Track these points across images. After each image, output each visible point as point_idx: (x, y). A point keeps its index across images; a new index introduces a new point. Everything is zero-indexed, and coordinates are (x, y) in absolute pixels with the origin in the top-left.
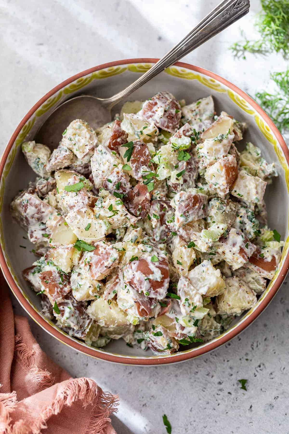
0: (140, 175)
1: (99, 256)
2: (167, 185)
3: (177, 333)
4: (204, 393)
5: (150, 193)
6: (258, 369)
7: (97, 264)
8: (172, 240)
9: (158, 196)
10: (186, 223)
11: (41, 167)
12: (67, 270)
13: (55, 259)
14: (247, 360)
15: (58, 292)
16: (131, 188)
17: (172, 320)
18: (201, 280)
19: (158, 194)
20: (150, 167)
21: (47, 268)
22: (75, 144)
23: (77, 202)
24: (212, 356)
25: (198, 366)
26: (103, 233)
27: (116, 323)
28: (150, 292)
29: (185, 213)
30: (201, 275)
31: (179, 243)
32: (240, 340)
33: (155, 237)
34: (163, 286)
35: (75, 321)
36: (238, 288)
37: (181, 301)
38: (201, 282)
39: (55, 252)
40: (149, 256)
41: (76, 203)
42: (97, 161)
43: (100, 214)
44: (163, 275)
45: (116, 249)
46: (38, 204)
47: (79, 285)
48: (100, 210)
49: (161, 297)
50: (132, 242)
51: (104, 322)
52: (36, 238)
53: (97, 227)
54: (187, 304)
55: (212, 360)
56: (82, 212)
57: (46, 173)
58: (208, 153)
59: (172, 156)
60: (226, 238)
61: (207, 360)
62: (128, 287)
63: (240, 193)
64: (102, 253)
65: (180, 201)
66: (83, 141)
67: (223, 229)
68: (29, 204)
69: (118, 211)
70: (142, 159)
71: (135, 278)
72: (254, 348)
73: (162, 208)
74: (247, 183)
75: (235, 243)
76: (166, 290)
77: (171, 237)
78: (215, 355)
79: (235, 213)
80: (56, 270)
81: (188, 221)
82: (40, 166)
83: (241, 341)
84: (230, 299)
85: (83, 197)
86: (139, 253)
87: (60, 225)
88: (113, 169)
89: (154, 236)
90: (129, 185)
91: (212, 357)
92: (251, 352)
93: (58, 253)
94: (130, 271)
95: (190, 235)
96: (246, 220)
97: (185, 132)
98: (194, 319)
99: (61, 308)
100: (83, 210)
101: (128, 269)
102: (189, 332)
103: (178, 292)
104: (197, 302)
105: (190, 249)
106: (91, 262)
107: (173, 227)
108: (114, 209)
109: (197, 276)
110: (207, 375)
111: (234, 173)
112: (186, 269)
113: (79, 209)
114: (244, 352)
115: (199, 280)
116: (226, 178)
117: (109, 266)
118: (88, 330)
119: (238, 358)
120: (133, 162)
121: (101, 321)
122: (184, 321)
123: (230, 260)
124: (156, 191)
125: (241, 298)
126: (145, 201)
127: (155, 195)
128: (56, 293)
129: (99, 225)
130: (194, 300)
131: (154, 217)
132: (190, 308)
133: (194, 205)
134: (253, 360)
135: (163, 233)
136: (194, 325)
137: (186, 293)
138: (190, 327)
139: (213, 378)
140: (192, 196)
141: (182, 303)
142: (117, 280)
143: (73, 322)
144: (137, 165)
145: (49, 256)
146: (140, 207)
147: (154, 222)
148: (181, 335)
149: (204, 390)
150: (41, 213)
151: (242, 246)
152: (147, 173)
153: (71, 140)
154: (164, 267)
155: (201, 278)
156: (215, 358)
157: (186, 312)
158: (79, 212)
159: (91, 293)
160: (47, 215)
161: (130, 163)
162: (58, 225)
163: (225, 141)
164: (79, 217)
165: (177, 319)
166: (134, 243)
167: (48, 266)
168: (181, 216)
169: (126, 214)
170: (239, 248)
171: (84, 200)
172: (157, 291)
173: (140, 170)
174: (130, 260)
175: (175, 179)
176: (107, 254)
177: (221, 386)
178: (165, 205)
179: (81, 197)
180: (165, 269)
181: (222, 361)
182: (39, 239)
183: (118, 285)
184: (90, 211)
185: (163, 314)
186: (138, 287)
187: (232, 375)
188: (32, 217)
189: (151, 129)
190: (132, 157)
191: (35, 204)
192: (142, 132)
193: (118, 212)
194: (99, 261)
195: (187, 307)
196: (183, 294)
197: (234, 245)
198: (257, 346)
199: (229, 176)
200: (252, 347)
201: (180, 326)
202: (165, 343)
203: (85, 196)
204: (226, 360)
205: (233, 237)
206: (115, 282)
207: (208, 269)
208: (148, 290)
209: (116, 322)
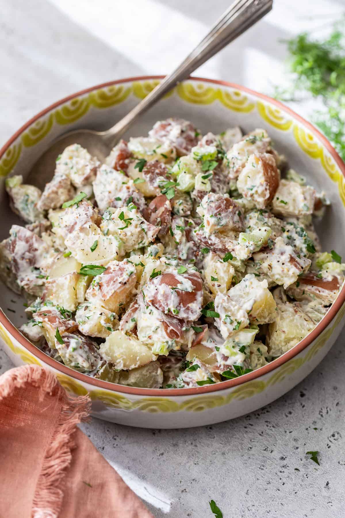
0: (156, 184)
1: (110, 274)
2: (191, 199)
3: (219, 365)
4: (263, 471)
5: (170, 201)
6: (332, 439)
7: (108, 283)
8: (203, 263)
9: (181, 207)
10: (219, 227)
11: (31, 207)
12: (70, 307)
13: (54, 295)
14: (316, 429)
15: (60, 322)
16: (146, 204)
17: (211, 350)
18: (244, 296)
19: (180, 205)
20: (168, 178)
21: (44, 308)
22: (72, 168)
23: (78, 215)
24: (269, 427)
25: (251, 441)
26: (114, 252)
27: (137, 361)
28: (180, 310)
29: (216, 215)
30: (243, 291)
31: (212, 259)
32: (303, 406)
33: (180, 256)
34: (196, 300)
35: (85, 356)
36: (293, 313)
37: (220, 319)
38: (244, 298)
39: (54, 285)
40: (175, 270)
41: (77, 217)
42: (101, 182)
43: (108, 230)
44: (195, 287)
45: (132, 263)
46: (29, 237)
47: (86, 318)
48: (109, 223)
49: (195, 315)
50: (152, 256)
51: (122, 362)
52: (28, 280)
53: (106, 244)
54: (228, 321)
55: (270, 432)
56: (86, 228)
57: (37, 216)
58: (239, 153)
59: (195, 166)
60: (272, 249)
61: (262, 433)
62: (151, 307)
63: (283, 200)
64: (114, 271)
65: (209, 201)
66: (82, 162)
67: (266, 230)
68: (17, 239)
69: (131, 219)
70: (157, 171)
71: (159, 294)
72: (324, 415)
73: (186, 223)
74: (292, 189)
75: (283, 251)
76: (200, 306)
77: (201, 258)
78: (273, 427)
79: (280, 228)
80: (56, 310)
81: (221, 224)
82: (29, 206)
83: (305, 408)
84: (284, 324)
85: (87, 208)
86: (161, 265)
87: (58, 259)
88: (122, 187)
89: (179, 254)
90: (143, 201)
91: (269, 429)
92: (320, 419)
93: (58, 284)
94: (152, 287)
95: (225, 243)
96: (295, 236)
97: (208, 143)
98: (239, 346)
99: (66, 339)
100: (87, 226)
101: (149, 286)
102: (235, 363)
103: (216, 309)
104: (241, 317)
105: (226, 264)
106: (100, 282)
107: (203, 235)
108: (126, 218)
109: (239, 293)
110: (265, 450)
111: (273, 174)
112: (224, 286)
113: (82, 225)
114: (311, 421)
115: (242, 297)
116: (264, 174)
117: (124, 282)
118: (102, 371)
119: (304, 427)
120: (147, 173)
121: (118, 361)
122: (227, 348)
123: (279, 275)
124: (177, 201)
125: (299, 324)
126: (165, 213)
127: (177, 206)
128: (57, 323)
129: (109, 240)
130: (236, 317)
131: (178, 228)
132: (232, 325)
133: (227, 207)
134: (324, 429)
135: (191, 251)
136: (239, 351)
137: (226, 310)
138: (236, 354)
139: (273, 453)
140: (223, 198)
141: (222, 320)
142: (136, 306)
143: (82, 356)
144: (152, 176)
145: (47, 295)
146: (159, 219)
147: (178, 235)
148: (224, 367)
149: (262, 467)
150: (33, 250)
151: (293, 256)
152: (164, 184)
153: (66, 164)
154: (195, 278)
155: (244, 294)
156: (273, 429)
157: (228, 330)
158: (82, 229)
159: (103, 322)
160: (41, 255)
161: (143, 175)
162: (56, 260)
163: (259, 143)
164: (82, 235)
165: (218, 349)
166: (155, 257)
167: (45, 306)
168: (212, 216)
169: (142, 223)
170: (289, 256)
171: (88, 211)
172: (189, 307)
173: (156, 181)
174: (151, 276)
175: (200, 183)
176: (121, 270)
177: (285, 462)
178: (190, 221)
179: (84, 209)
180: (196, 281)
181: (283, 432)
182: (32, 281)
183: (137, 311)
184: (96, 226)
185: (199, 343)
186: (163, 305)
187: (297, 448)
188: (23, 258)
189: (165, 148)
190: (145, 168)
191: (25, 237)
192: (154, 151)
193: (132, 221)
194: (111, 279)
195: (228, 325)
196: (223, 311)
197: (282, 254)
198: (327, 413)
199: (267, 174)
200: (321, 413)
201: (222, 356)
202: (204, 376)
203: (89, 205)
204: (288, 432)
205: (280, 246)
206: (134, 308)
207: (251, 283)
208: (177, 307)
209: (138, 358)
